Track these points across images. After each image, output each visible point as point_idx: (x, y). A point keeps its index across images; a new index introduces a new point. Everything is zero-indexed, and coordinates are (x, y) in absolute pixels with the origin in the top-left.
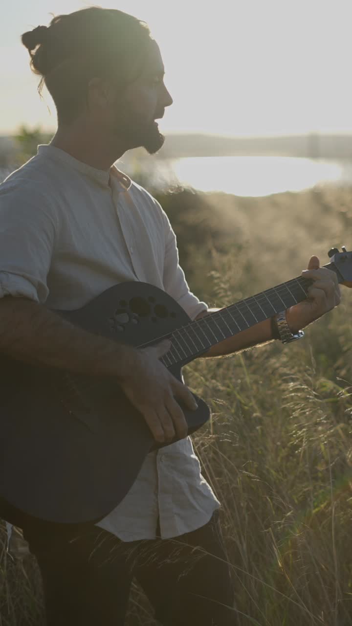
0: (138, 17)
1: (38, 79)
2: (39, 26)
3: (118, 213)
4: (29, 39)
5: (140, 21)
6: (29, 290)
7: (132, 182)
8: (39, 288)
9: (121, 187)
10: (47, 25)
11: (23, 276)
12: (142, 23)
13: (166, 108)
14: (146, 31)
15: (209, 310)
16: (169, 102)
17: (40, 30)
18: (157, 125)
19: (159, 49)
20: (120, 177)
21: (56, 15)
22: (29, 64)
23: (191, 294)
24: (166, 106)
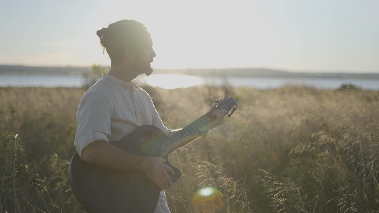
0: (142, 23)
1: (102, 48)
2: (103, 28)
3: (134, 99)
4: (99, 33)
5: (143, 24)
6: (104, 138)
7: (139, 87)
8: (108, 136)
9: (135, 89)
10: (107, 27)
11: (101, 132)
12: (144, 25)
13: (154, 58)
14: (145, 28)
15: (172, 131)
16: (155, 56)
17: (104, 29)
18: (150, 64)
19: (150, 36)
20: (134, 85)
21: (110, 24)
22: (100, 43)
23: (165, 126)
24: (154, 57)
